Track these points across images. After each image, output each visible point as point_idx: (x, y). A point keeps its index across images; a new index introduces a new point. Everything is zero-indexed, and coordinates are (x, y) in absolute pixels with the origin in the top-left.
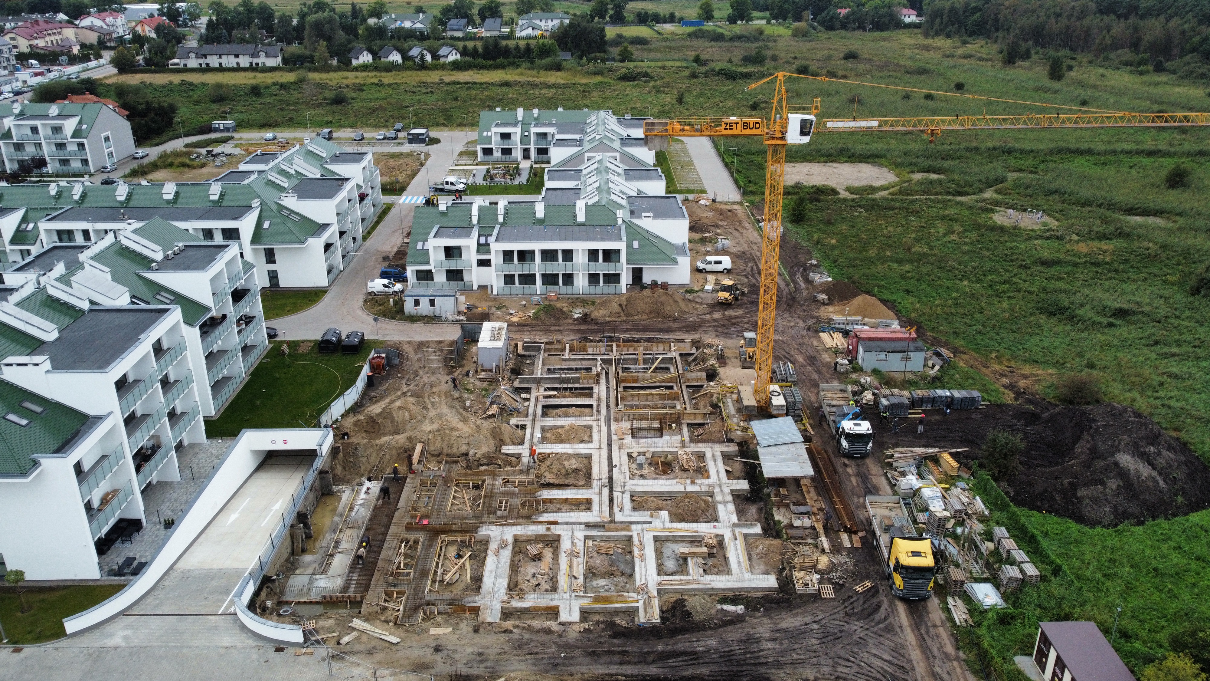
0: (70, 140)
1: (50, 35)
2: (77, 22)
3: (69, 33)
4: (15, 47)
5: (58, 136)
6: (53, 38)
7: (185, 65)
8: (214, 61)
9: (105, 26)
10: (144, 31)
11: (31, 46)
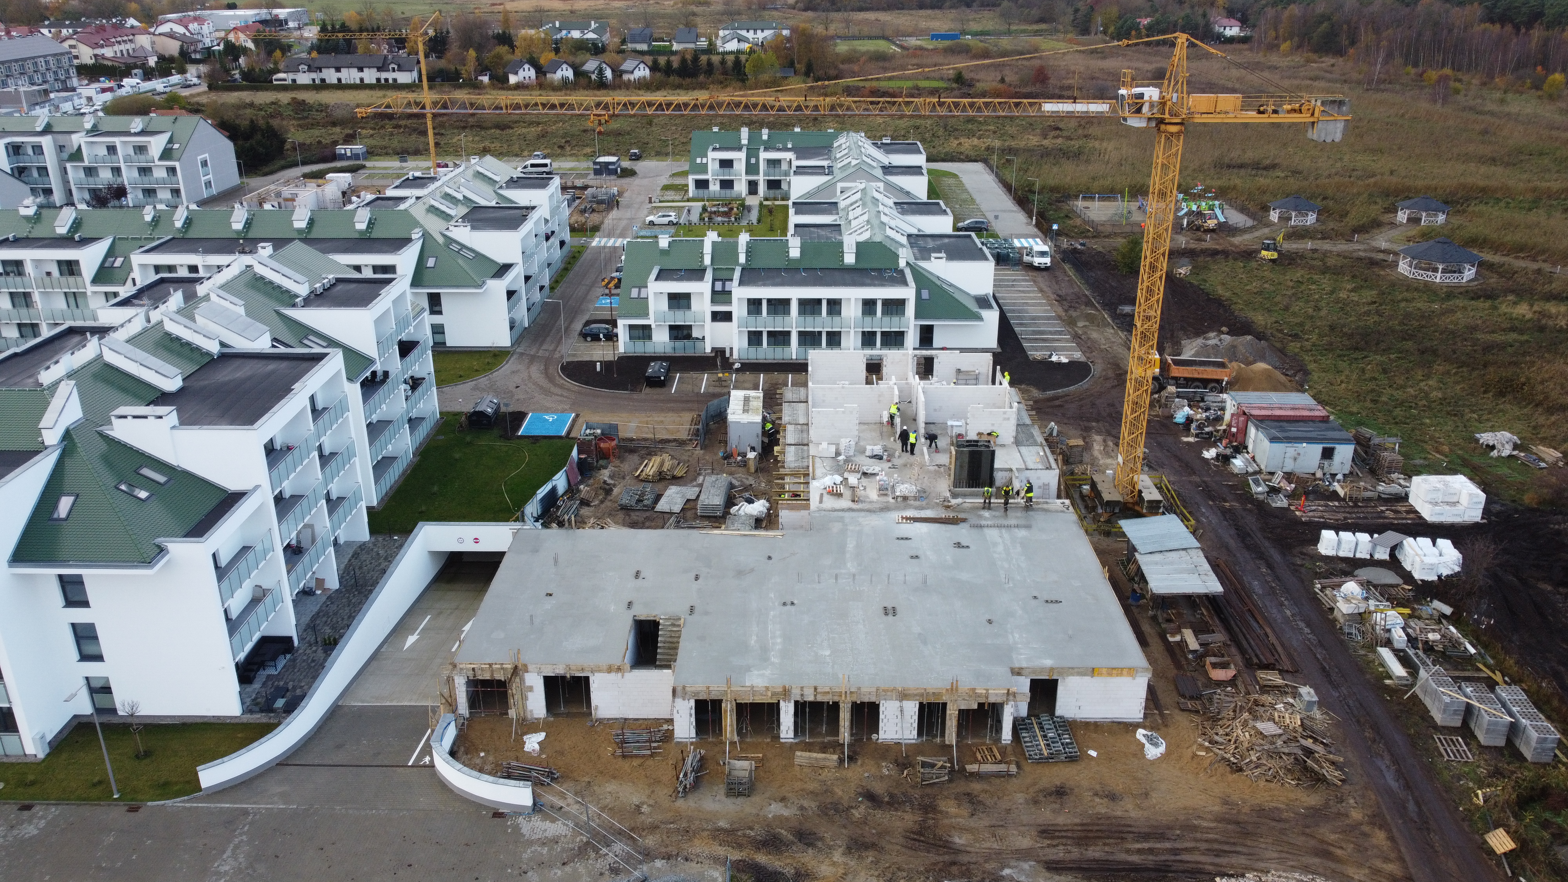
0: (157, 163)
1: (119, 43)
2: (152, 30)
3: (143, 40)
4: (76, 57)
5: (142, 157)
6: (123, 47)
7: (294, 81)
8: (331, 76)
9: (188, 34)
10: (237, 39)
11: (96, 56)
